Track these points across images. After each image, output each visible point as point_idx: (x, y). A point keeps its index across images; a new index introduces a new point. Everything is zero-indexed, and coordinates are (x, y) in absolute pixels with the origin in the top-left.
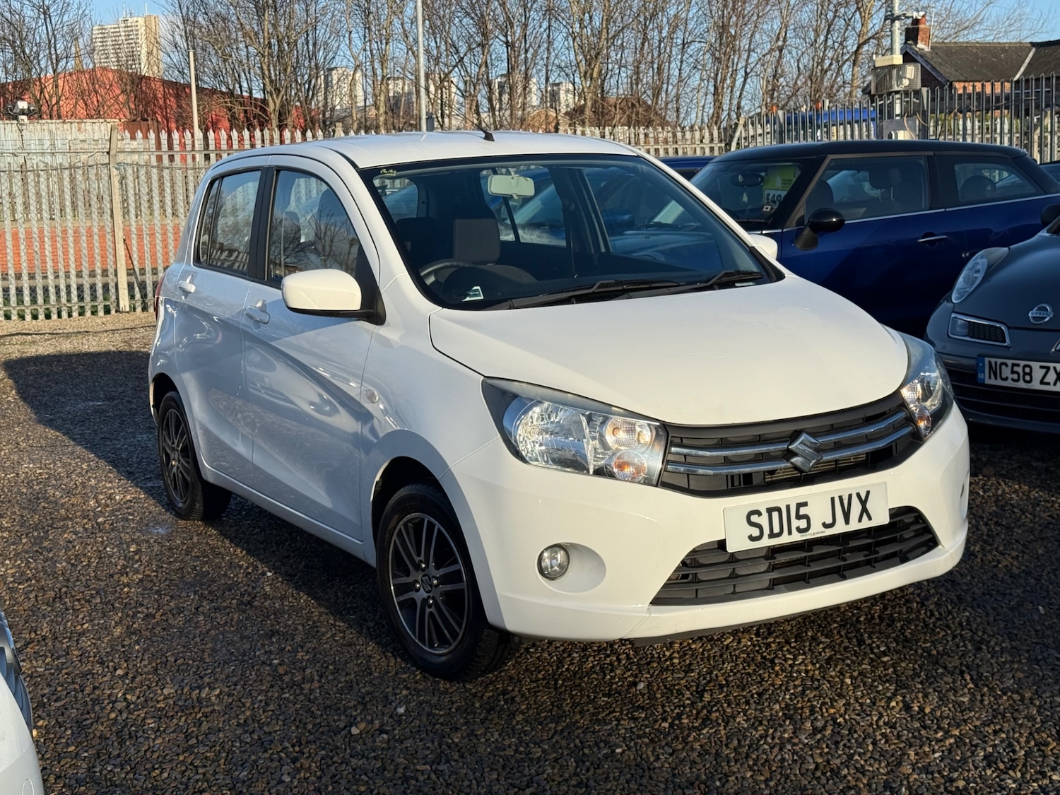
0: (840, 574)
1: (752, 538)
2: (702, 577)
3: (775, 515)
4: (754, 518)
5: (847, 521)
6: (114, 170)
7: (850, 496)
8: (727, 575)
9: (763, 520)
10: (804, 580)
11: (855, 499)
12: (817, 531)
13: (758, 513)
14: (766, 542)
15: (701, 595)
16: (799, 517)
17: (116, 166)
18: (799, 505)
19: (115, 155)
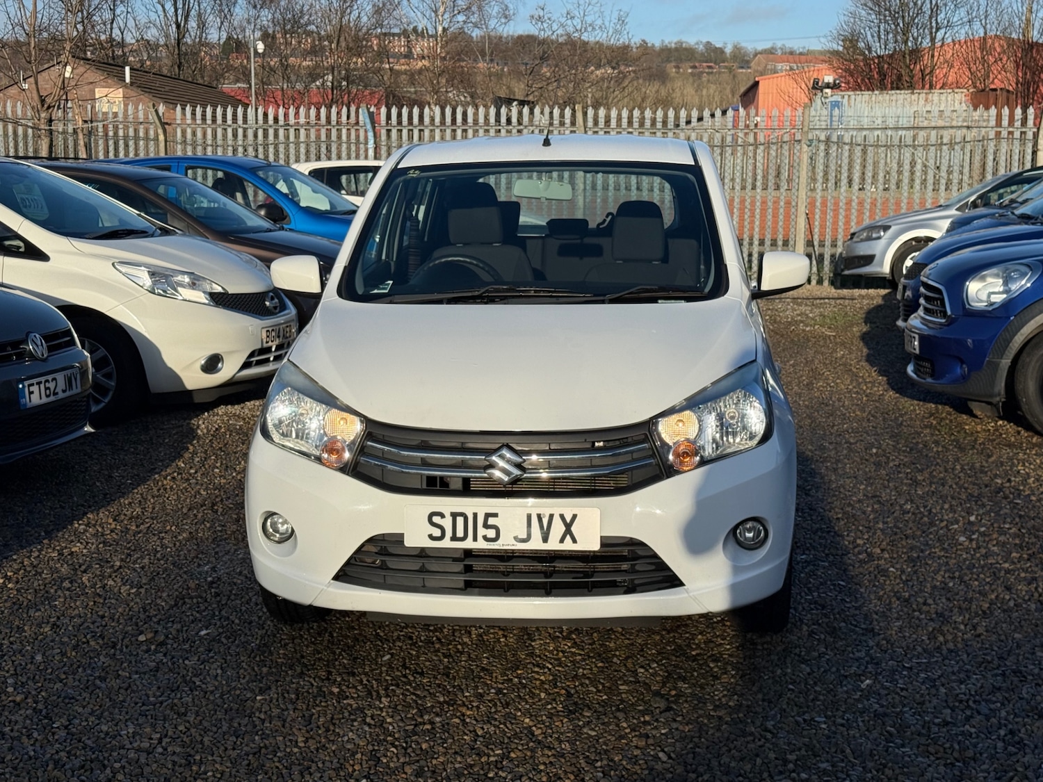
0: (548, 590)
1: (431, 537)
2: (390, 565)
3: (460, 520)
4: (436, 519)
5: (545, 540)
6: (805, 146)
7: (551, 516)
8: (417, 568)
9: (447, 523)
10: (504, 588)
11: (557, 520)
12: (507, 542)
13: (442, 516)
14: (447, 543)
15: (390, 581)
16: (486, 526)
17: (808, 143)
18: (488, 516)
19: (808, 132)
